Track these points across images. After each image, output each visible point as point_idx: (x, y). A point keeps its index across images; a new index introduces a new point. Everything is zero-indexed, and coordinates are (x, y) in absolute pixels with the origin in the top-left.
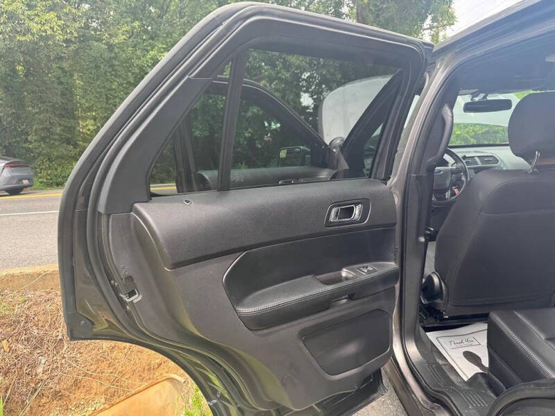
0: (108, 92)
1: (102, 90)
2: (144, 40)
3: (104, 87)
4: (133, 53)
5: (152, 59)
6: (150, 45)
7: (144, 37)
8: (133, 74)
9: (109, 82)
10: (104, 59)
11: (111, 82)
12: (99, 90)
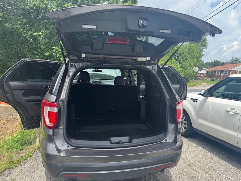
0: (9, 45)
1: (7, 44)
2: (28, 27)
3: (8, 43)
4: (22, 31)
5: (30, 34)
6: (30, 29)
7: (27, 26)
8: (21, 39)
9: (10, 42)
10: (9, 32)
11: (11, 41)
12: (5, 44)
